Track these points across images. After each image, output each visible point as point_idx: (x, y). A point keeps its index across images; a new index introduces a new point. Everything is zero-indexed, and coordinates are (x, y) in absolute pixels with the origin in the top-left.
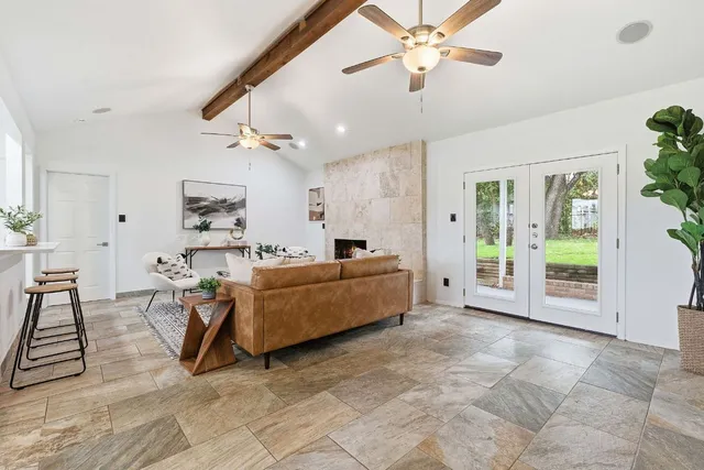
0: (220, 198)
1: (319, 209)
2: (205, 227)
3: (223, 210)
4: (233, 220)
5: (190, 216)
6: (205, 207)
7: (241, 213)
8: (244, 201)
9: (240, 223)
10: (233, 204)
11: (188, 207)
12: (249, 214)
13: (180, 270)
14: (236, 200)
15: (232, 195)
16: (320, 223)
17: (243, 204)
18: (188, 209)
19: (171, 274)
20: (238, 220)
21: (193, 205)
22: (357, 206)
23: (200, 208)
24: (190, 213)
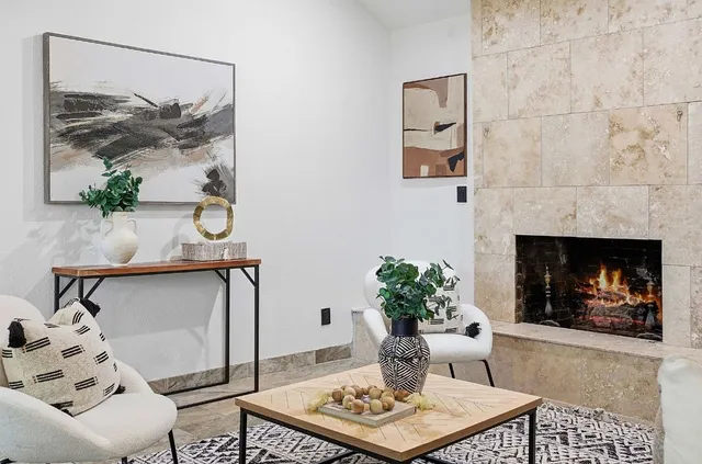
0: (161, 97)
1: (447, 142)
2: (118, 198)
3: (169, 140)
4: (197, 173)
5: (67, 161)
6: (116, 128)
7: (221, 151)
8: (229, 111)
9: (218, 185)
10: (203, 119)
11: (63, 126)
12: (244, 153)
13: (95, 370)
14: (207, 109)
15: (194, 92)
16: (449, 186)
17: (226, 121)
18: (63, 135)
19: (64, 389)
20: (213, 174)
22: (615, 127)
23: (101, 134)
24: (66, 148)
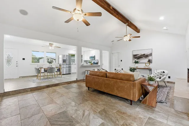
0: (143, 54)
3: (144, 57)
4: (147, 60)
6: (138, 57)
7: (150, 58)
9: (150, 61)
10: (148, 55)
12: (153, 58)
14: (148, 54)
15: (146, 53)
17: (151, 55)
20: (149, 60)
21: (135, 56)
23: (137, 57)
24: (134, 59)
